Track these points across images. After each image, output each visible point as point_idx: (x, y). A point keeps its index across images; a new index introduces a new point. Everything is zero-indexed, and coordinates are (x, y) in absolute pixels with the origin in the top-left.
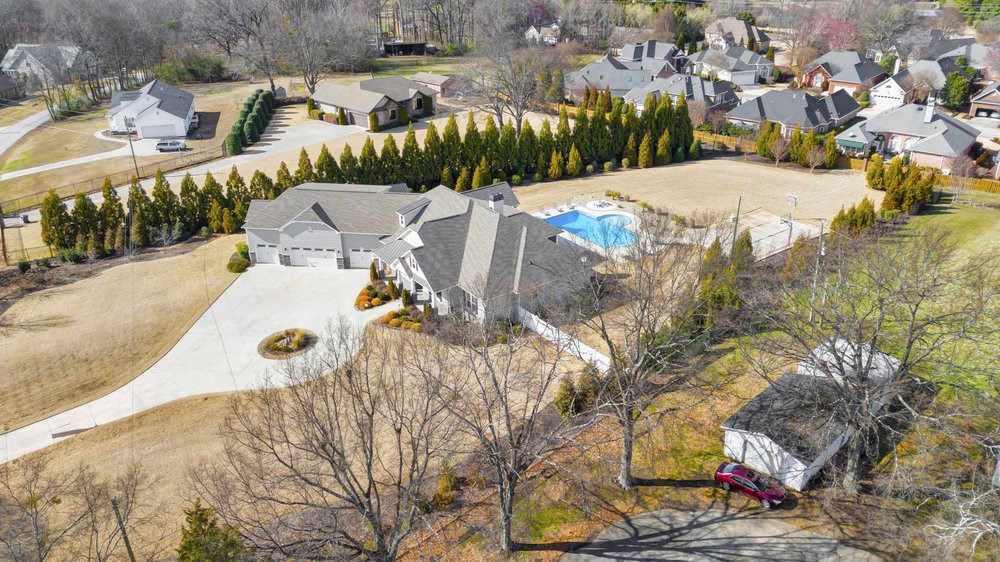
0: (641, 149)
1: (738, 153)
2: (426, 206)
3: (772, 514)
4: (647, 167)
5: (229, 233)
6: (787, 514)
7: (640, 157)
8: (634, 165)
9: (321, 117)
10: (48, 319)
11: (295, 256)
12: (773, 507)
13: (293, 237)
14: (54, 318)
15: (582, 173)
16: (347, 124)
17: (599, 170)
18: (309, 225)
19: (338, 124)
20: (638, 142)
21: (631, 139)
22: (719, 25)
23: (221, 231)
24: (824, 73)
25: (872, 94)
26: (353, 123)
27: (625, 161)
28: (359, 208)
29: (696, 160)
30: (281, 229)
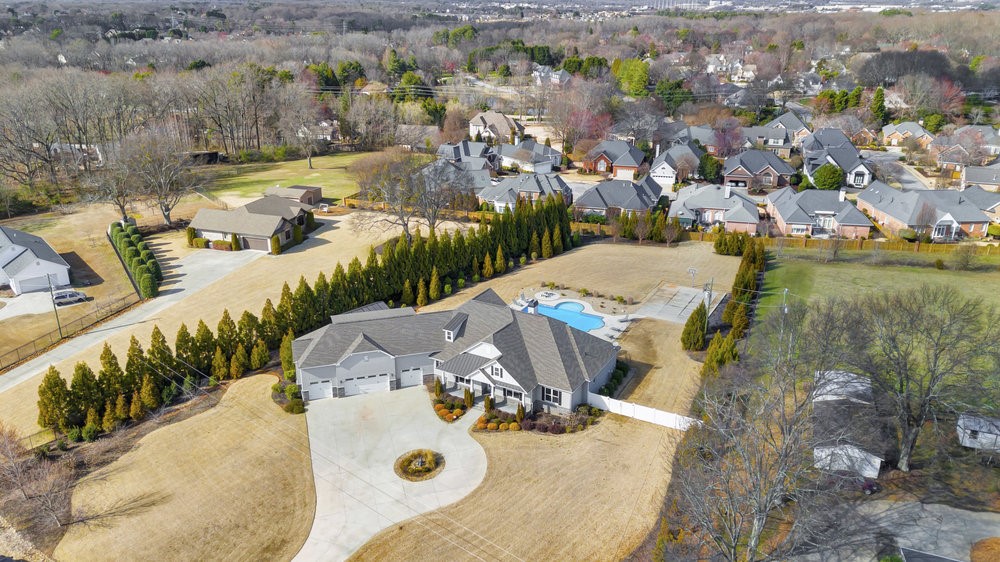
0: (544, 243)
1: (603, 237)
2: (465, 322)
3: (875, 496)
4: (550, 257)
5: (238, 378)
6: (881, 495)
7: (543, 250)
8: (540, 257)
9: (207, 245)
10: (135, 501)
11: (349, 387)
12: (873, 492)
13: (349, 369)
14: (142, 498)
15: (507, 271)
16: (241, 249)
17: (517, 266)
18: (364, 355)
19: (231, 250)
20: (540, 236)
21: (535, 235)
22: (482, 118)
23: (228, 377)
24: (606, 160)
25: (652, 175)
26: (247, 247)
27: (534, 255)
28: (403, 331)
29: (580, 246)
30: (338, 364)
